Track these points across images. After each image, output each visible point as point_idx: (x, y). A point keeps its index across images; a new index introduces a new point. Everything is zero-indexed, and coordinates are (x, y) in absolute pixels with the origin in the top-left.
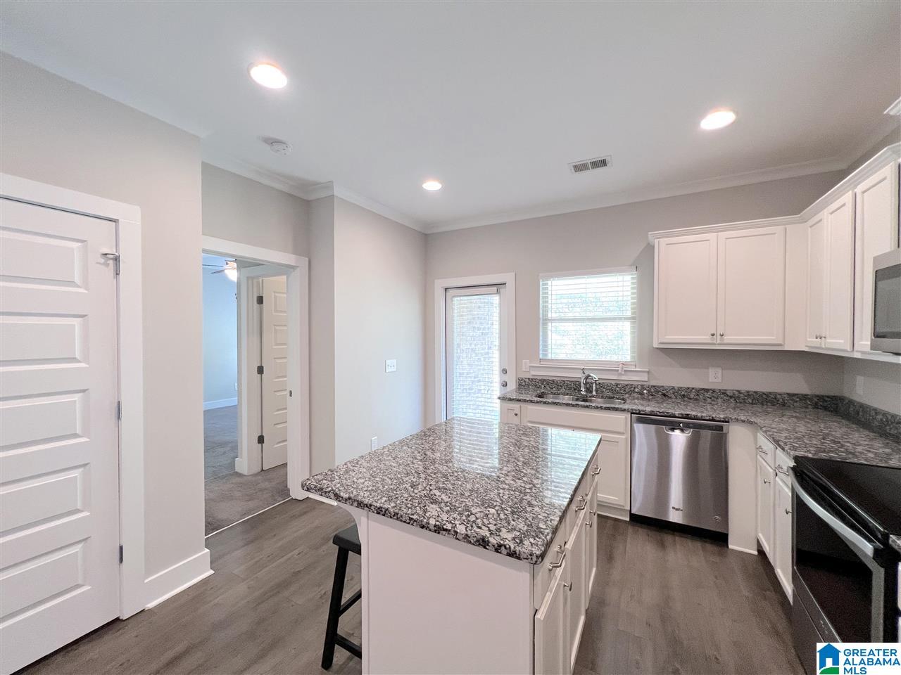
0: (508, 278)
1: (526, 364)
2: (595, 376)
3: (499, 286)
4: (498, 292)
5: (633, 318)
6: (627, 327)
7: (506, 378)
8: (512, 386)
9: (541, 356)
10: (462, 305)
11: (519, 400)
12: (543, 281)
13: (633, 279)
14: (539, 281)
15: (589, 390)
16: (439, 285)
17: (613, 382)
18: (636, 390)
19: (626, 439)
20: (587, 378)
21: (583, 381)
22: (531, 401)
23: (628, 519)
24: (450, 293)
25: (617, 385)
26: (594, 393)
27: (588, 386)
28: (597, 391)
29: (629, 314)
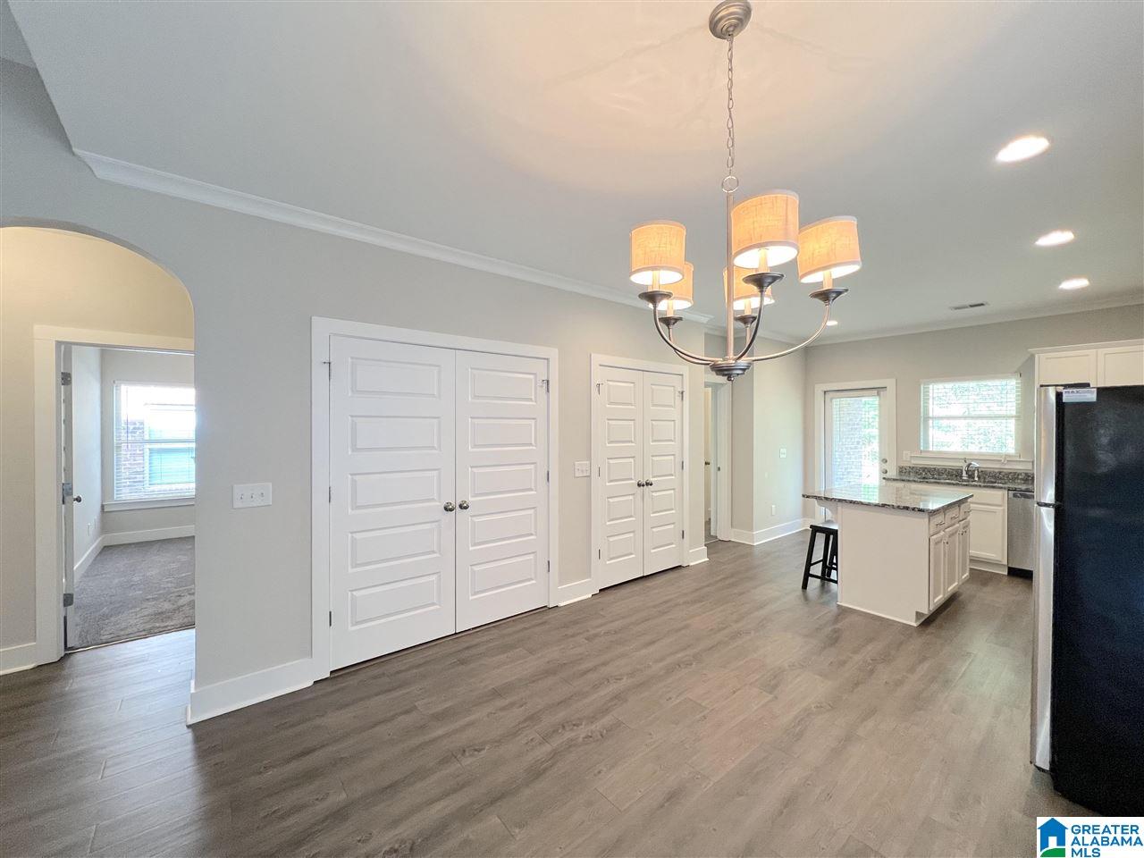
0: (890, 383)
1: (906, 455)
2: (975, 464)
3: (879, 390)
4: (878, 394)
5: (1015, 416)
6: (1012, 424)
7: (885, 466)
8: (893, 473)
9: (922, 448)
10: (841, 405)
11: (903, 480)
12: (925, 384)
13: (1017, 383)
14: (920, 385)
15: (971, 476)
16: (819, 389)
17: (997, 471)
18: (1020, 477)
19: (1004, 510)
20: (968, 466)
21: (965, 468)
22: (915, 481)
23: (1006, 573)
24: (829, 396)
25: (1000, 473)
26: (976, 479)
27: (970, 473)
28: (979, 477)
29: (1014, 413)
